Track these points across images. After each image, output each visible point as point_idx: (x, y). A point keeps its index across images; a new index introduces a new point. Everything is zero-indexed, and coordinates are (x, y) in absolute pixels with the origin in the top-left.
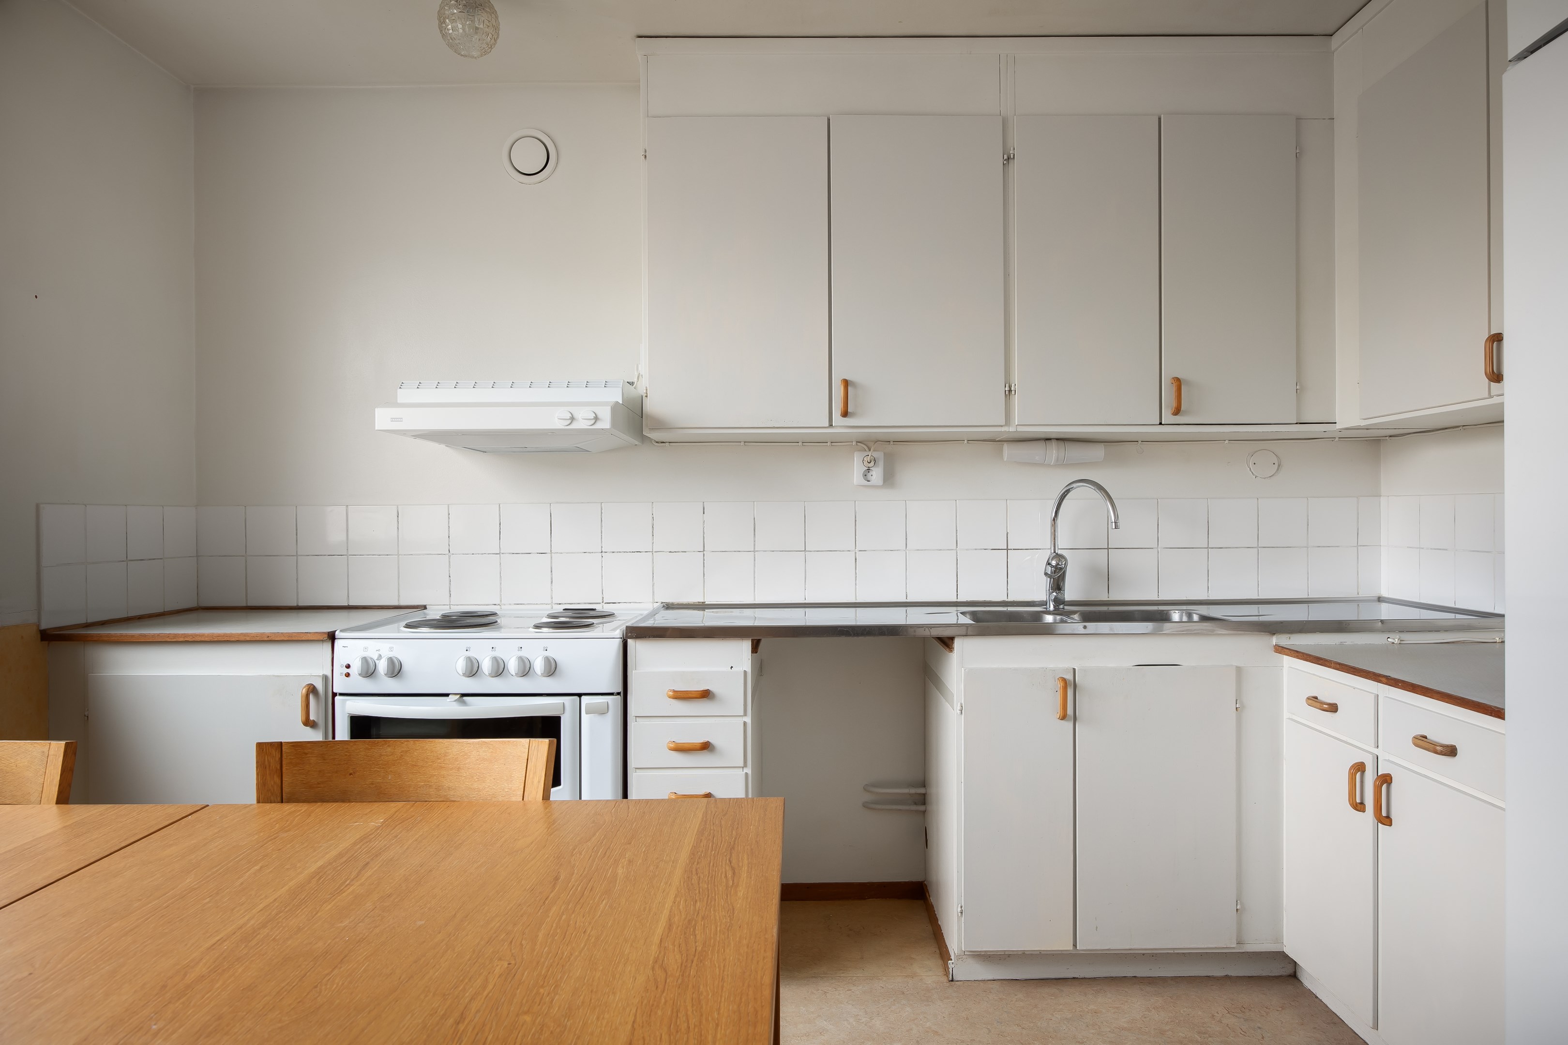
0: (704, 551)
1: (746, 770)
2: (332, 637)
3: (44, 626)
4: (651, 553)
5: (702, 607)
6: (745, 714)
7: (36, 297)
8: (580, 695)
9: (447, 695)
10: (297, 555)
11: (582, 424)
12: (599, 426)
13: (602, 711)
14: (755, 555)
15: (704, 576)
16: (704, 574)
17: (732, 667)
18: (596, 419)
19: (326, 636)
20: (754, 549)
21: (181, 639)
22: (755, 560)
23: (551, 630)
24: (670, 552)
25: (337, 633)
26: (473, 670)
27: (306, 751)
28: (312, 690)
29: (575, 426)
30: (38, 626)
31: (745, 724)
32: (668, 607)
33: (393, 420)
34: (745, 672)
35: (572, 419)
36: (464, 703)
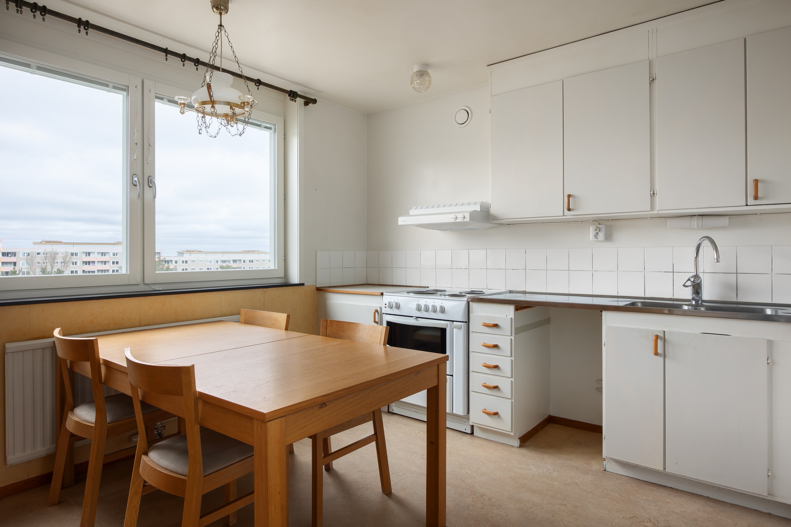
0: (526, 269)
1: (512, 358)
2: (382, 294)
3: (317, 286)
4: (505, 270)
5: (525, 293)
6: (511, 335)
7: (316, 190)
8: (453, 321)
9: (412, 317)
10: (392, 268)
11: (459, 220)
12: (465, 220)
13: (460, 328)
14: (547, 272)
15: (526, 280)
16: (526, 279)
17: (507, 316)
18: (464, 217)
19: (380, 294)
20: (547, 269)
21: (346, 292)
22: (547, 274)
23: (449, 297)
24: (512, 269)
25: (384, 293)
26: (419, 309)
27: (333, 323)
28: (377, 311)
29: (457, 221)
30: (316, 286)
31: (511, 339)
32: (511, 292)
33: (403, 221)
34: (511, 318)
35: (456, 218)
36: (417, 320)
